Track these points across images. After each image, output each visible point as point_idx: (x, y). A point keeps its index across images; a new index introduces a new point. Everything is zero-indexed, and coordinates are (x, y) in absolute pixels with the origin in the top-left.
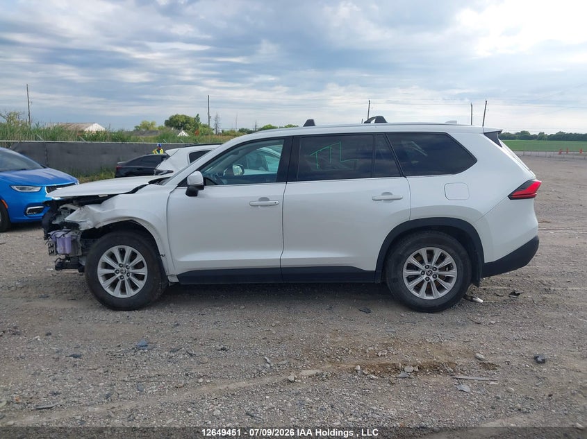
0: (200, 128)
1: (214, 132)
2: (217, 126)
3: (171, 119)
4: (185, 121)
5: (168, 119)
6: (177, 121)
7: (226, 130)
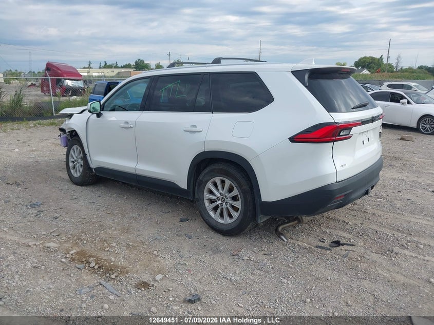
0: (383, 66)
1: (395, 70)
2: (397, 65)
3: (360, 60)
4: (371, 61)
5: (357, 60)
6: (364, 62)
7: (404, 67)
